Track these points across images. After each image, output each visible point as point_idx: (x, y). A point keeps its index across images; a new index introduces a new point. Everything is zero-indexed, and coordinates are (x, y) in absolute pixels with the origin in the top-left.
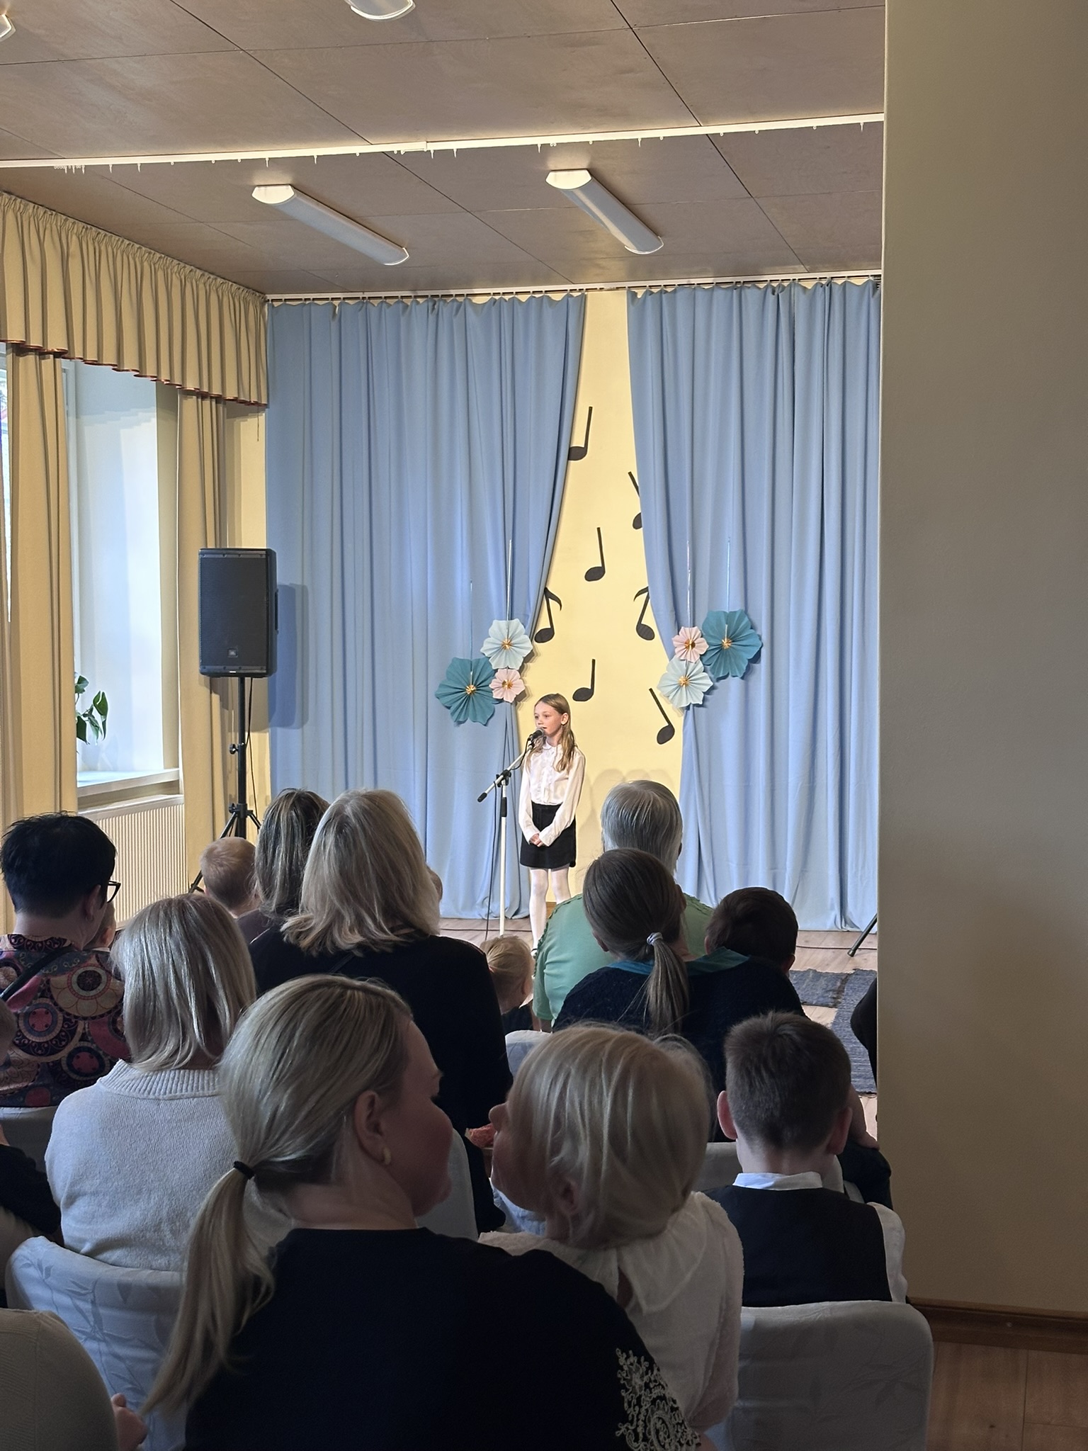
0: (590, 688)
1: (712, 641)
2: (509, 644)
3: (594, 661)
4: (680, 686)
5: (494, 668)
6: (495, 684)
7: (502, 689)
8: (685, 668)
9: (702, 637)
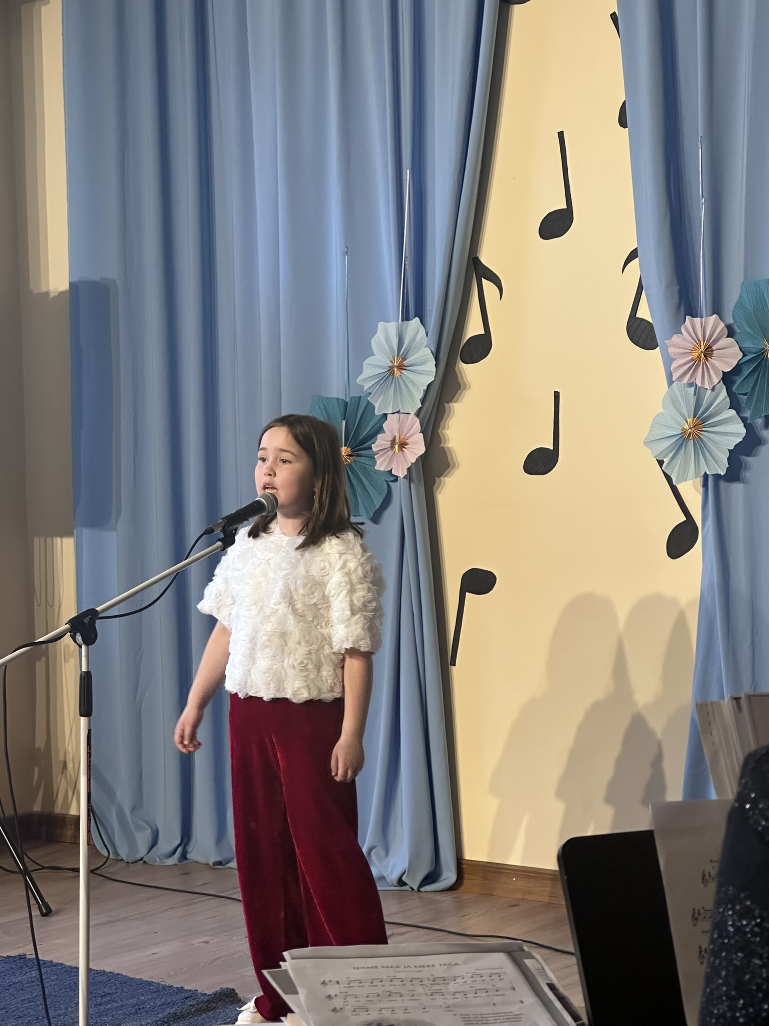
0: (552, 448)
1: (748, 345)
2: (401, 367)
3: (557, 395)
4: (683, 439)
5: (378, 412)
6: (383, 442)
7: (390, 453)
8: (692, 400)
9: (731, 334)
